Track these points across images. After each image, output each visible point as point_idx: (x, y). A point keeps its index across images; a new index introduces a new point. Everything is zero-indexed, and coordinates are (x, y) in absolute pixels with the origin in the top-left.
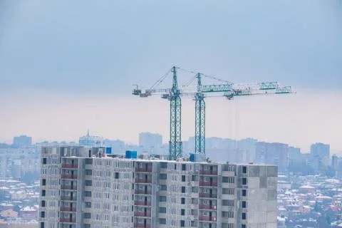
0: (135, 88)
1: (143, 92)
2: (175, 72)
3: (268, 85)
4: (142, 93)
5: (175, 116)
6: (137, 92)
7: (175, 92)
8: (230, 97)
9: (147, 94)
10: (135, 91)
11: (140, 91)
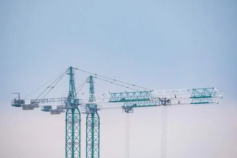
0: (16, 97)
1: (28, 102)
2: (71, 74)
3: (201, 91)
4: (26, 104)
5: (73, 135)
6: (18, 103)
7: (72, 101)
8: (128, 109)
9: (33, 106)
10: (16, 101)
11: (23, 102)
